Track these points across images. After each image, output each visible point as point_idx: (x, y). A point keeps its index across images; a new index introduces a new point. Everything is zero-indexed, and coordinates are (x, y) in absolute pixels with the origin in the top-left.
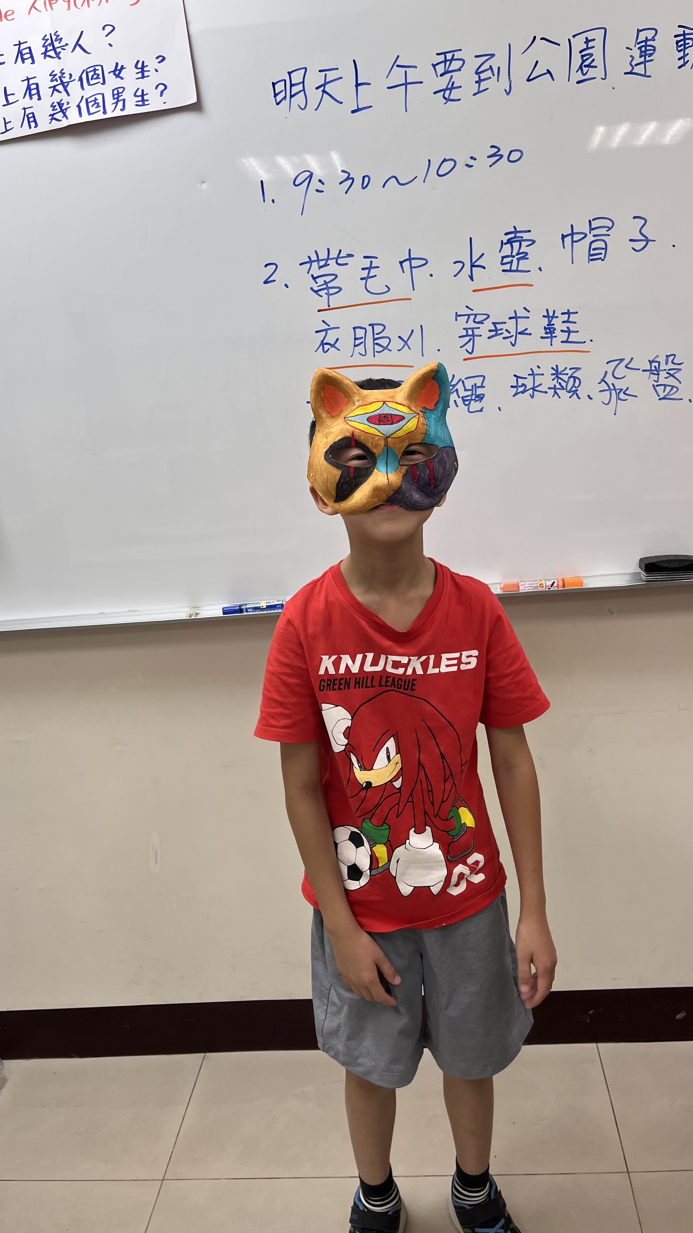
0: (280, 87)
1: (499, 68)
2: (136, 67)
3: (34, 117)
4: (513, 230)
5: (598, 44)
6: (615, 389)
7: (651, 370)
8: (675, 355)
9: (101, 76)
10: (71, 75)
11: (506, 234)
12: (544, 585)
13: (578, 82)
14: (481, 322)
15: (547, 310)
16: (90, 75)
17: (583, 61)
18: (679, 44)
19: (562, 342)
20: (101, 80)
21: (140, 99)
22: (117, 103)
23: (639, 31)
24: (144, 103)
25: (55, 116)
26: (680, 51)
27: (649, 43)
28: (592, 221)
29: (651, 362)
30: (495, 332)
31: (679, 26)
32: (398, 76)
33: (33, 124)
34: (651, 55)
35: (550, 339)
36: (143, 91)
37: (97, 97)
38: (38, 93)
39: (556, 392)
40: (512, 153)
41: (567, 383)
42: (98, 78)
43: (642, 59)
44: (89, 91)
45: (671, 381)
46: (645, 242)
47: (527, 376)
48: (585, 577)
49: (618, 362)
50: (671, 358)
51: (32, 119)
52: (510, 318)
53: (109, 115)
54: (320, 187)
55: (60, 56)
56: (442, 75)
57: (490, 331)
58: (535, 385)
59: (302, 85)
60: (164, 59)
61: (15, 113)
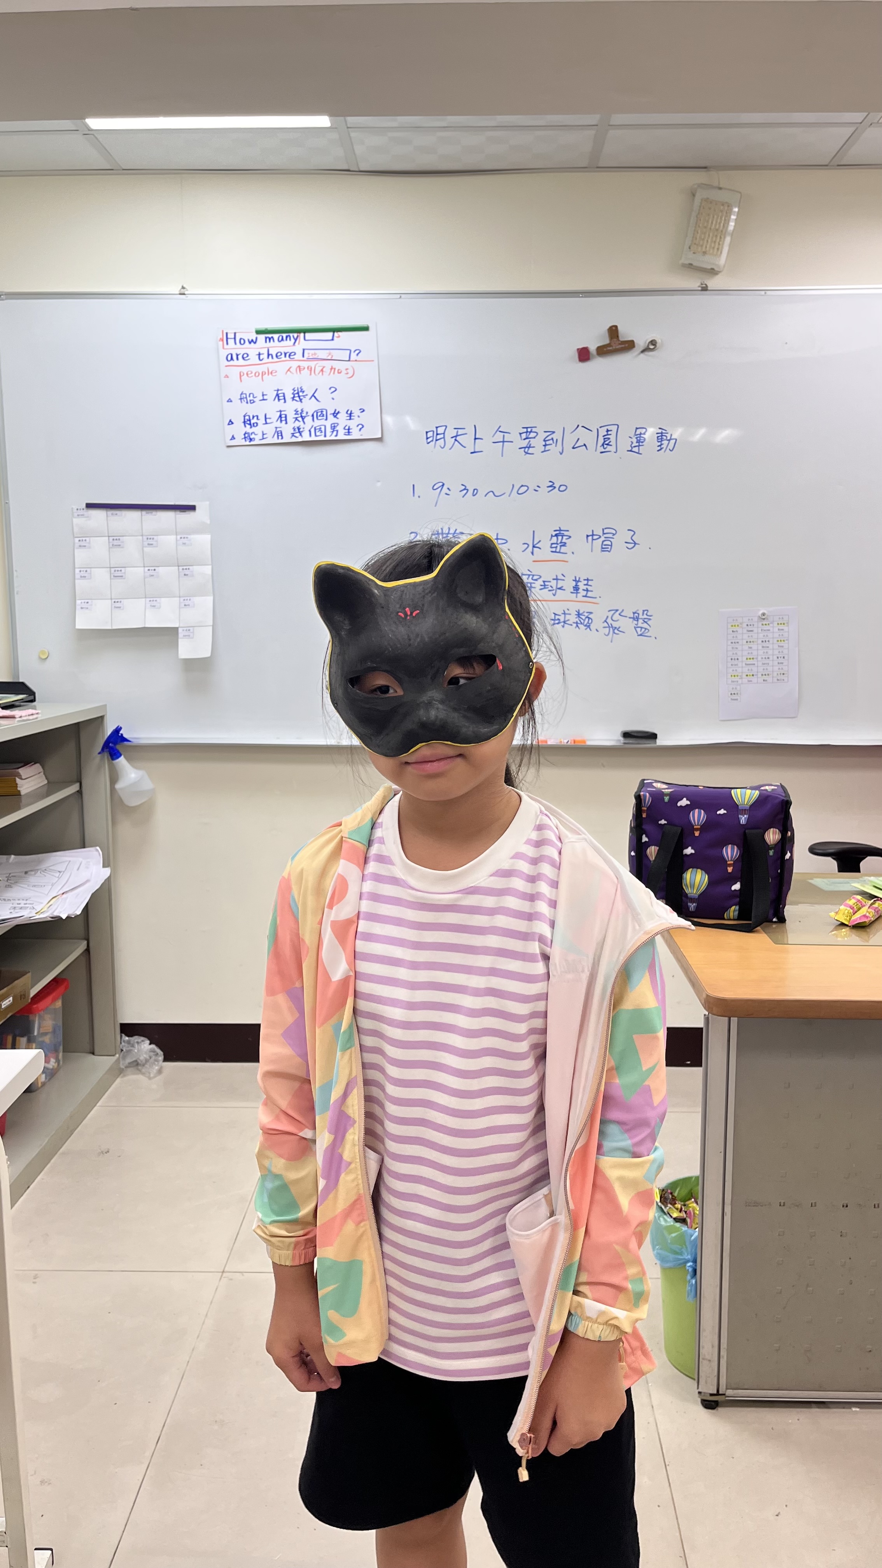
0: (430, 434)
1: (557, 440)
2: (347, 413)
3: (281, 433)
4: (558, 529)
5: (613, 433)
6: (612, 627)
7: (633, 618)
8: (647, 611)
9: (325, 415)
10: (307, 413)
11: (555, 531)
12: (563, 742)
13: (602, 453)
14: (536, 580)
15: (575, 577)
16: (319, 414)
17: (605, 441)
18: (659, 438)
19: (583, 596)
20: (325, 418)
21: (347, 431)
22: (333, 432)
23: (637, 428)
24: (349, 433)
25: (295, 435)
26: (658, 442)
27: (642, 436)
28: (604, 529)
29: (634, 613)
30: (544, 586)
31: (660, 428)
32: (499, 437)
33: (280, 437)
34: (642, 442)
35: (575, 594)
36: (349, 427)
37: (322, 427)
38: (286, 420)
39: (577, 626)
40: (562, 487)
41: (584, 620)
42: (323, 416)
43: (637, 444)
44: (317, 423)
45: (645, 625)
46: (633, 545)
47: (560, 614)
48: (587, 739)
49: (613, 612)
50: (645, 612)
51: (280, 434)
52: (554, 579)
53: (328, 438)
54: (448, 492)
55: (303, 401)
56: (524, 439)
57: (541, 585)
58: (566, 619)
59: (443, 435)
60: (364, 411)
61: (270, 430)
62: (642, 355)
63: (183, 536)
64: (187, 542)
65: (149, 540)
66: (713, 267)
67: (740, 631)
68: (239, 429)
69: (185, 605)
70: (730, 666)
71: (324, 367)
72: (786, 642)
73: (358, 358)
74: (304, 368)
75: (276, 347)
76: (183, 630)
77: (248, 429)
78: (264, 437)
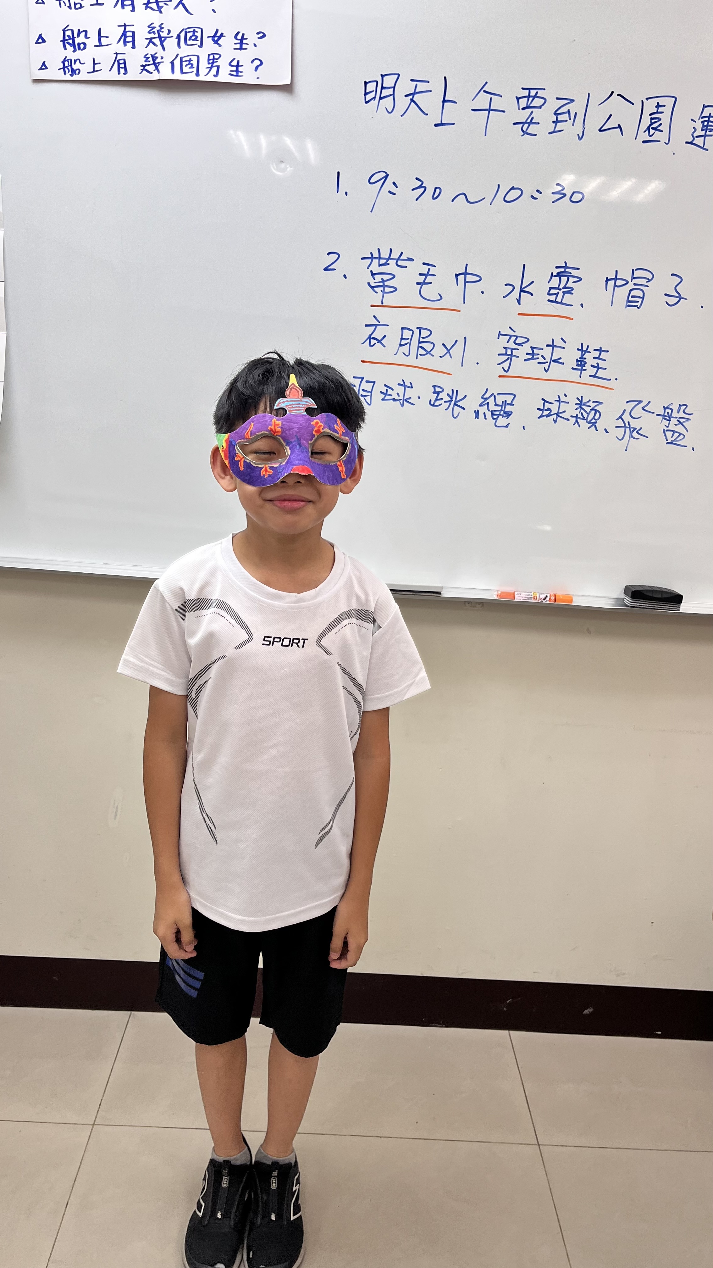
0: (371, 87)
1: (576, 114)
2: (236, 37)
3: (125, 63)
4: (564, 265)
5: (667, 110)
6: (629, 427)
7: (664, 416)
8: (687, 406)
9: (199, 39)
10: (169, 31)
11: (557, 267)
12: (538, 597)
13: (644, 142)
14: (521, 345)
15: (582, 344)
16: (189, 35)
17: (652, 124)
19: (590, 376)
20: (199, 43)
21: (234, 69)
22: (211, 68)
23: (705, 106)
24: (238, 74)
25: (146, 68)
27: (711, 119)
28: (635, 272)
29: (665, 408)
30: (532, 355)
32: (483, 101)
33: (122, 71)
34: (711, 130)
35: (580, 372)
36: (238, 62)
37: (192, 58)
38: (133, 41)
39: (577, 421)
40: (575, 194)
41: (588, 414)
42: (196, 39)
43: (703, 133)
44: (185, 50)
45: (680, 428)
46: (678, 299)
47: (553, 402)
48: (574, 595)
49: (637, 403)
50: (683, 408)
52: (547, 346)
53: (202, 78)
54: (393, 189)
55: (162, 10)
56: (523, 109)
57: (527, 354)
58: (560, 412)
59: (392, 89)
60: (264, 36)
61: (106, 56)
68: (55, 52)
77: (70, 53)
78: (96, 68)
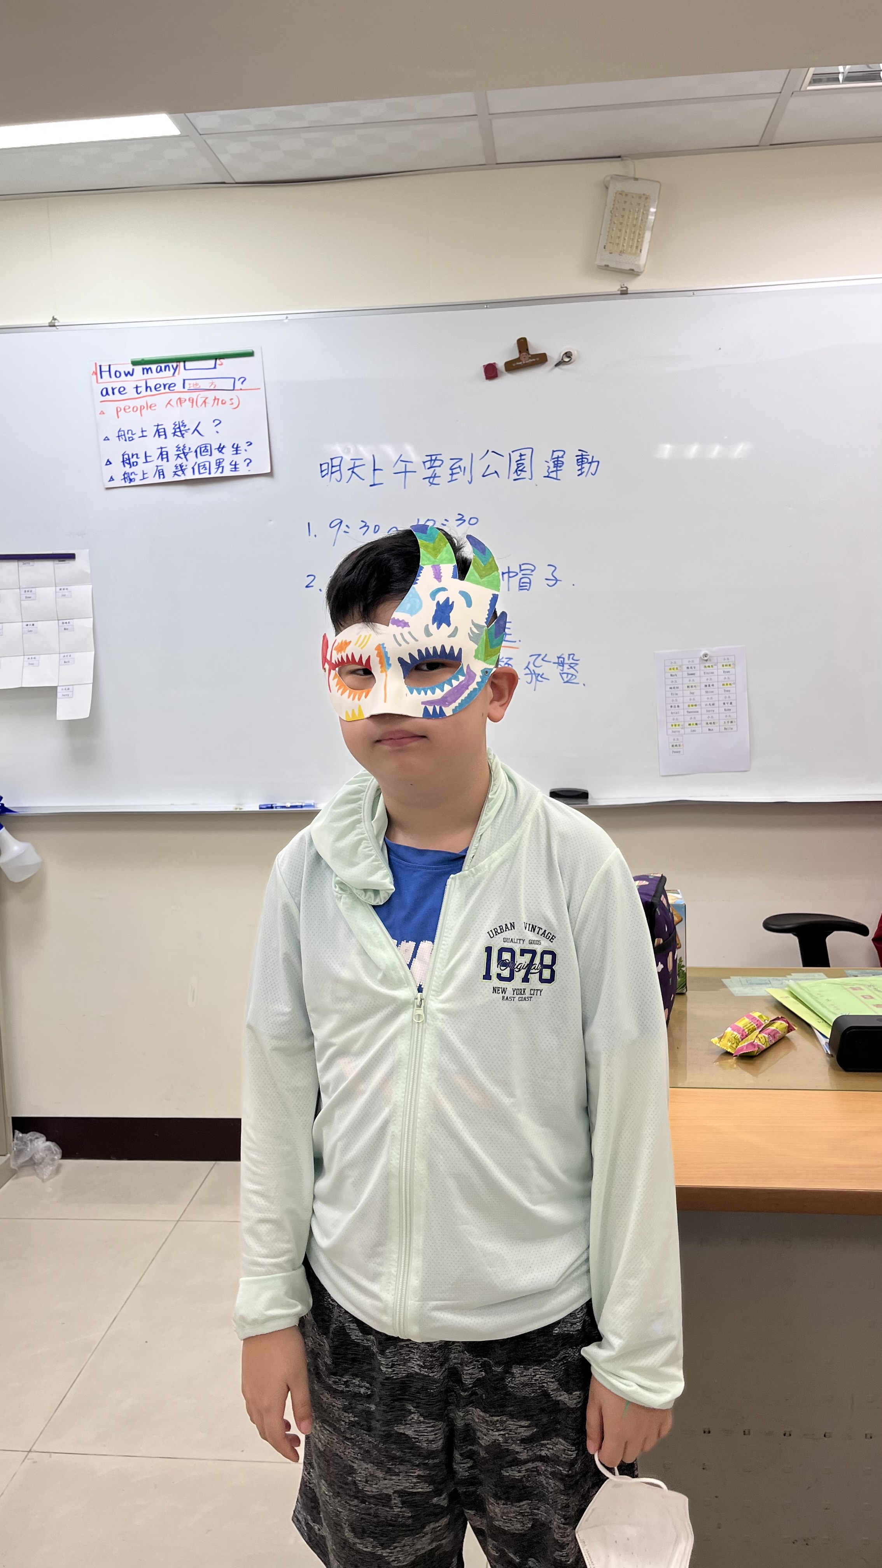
0: (325, 467)
1: (465, 468)
2: (233, 447)
3: (163, 472)
5: (527, 458)
6: (535, 673)
7: (558, 663)
8: (574, 654)
9: (209, 451)
10: (190, 449)
13: (515, 480)
16: (203, 449)
17: (518, 467)
18: (579, 461)
20: (209, 453)
21: (234, 467)
22: (218, 468)
23: (554, 451)
24: (236, 469)
25: (177, 473)
26: (579, 465)
27: (560, 459)
28: (522, 565)
29: (559, 658)
31: (579, 450)
32: (401, 467)
33: (162, 476)
34: (560, 466)
36: (236, 462)
37: (206, 463)
38: (167, 457)
40: (472, 519)
42: (207, 451)
43: (555, 469)
44: (201, 459)
45: (572, 671)
46: (554, 582)
49: (536, 656)
50: (571, 656)
53: (212, 475)
54: (347, 530)
55: (184, 436)
56: (428, 468)
59: (338, 467)
60: (251, 444)
61: (150, 468)
62: (557, 369)
63: (62, 588)
64: (67, 594)
65: (28, 592)
66: (632, 268)
67: (679, 674)
68: (118, 470)
69: (65, 662)
70: (670, 714)
71: (207, 398)
72: (733, 686)
73: (242, 387)
74: (185, 400)
75: (155, 378)
76: (62, 689)
77: (127, 469)
78: (145, 477)
